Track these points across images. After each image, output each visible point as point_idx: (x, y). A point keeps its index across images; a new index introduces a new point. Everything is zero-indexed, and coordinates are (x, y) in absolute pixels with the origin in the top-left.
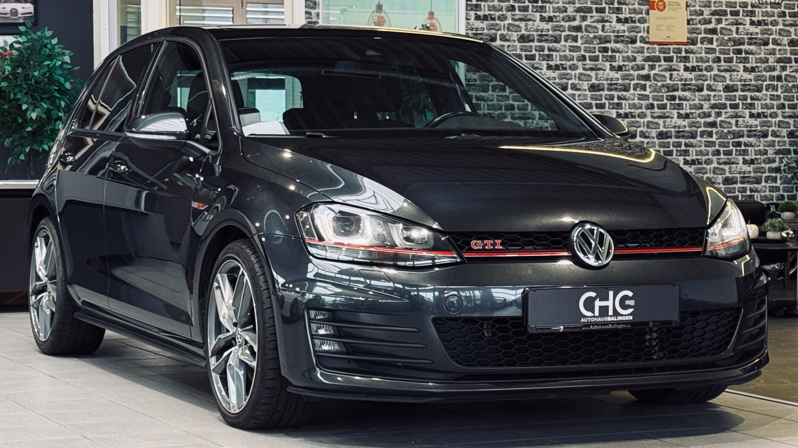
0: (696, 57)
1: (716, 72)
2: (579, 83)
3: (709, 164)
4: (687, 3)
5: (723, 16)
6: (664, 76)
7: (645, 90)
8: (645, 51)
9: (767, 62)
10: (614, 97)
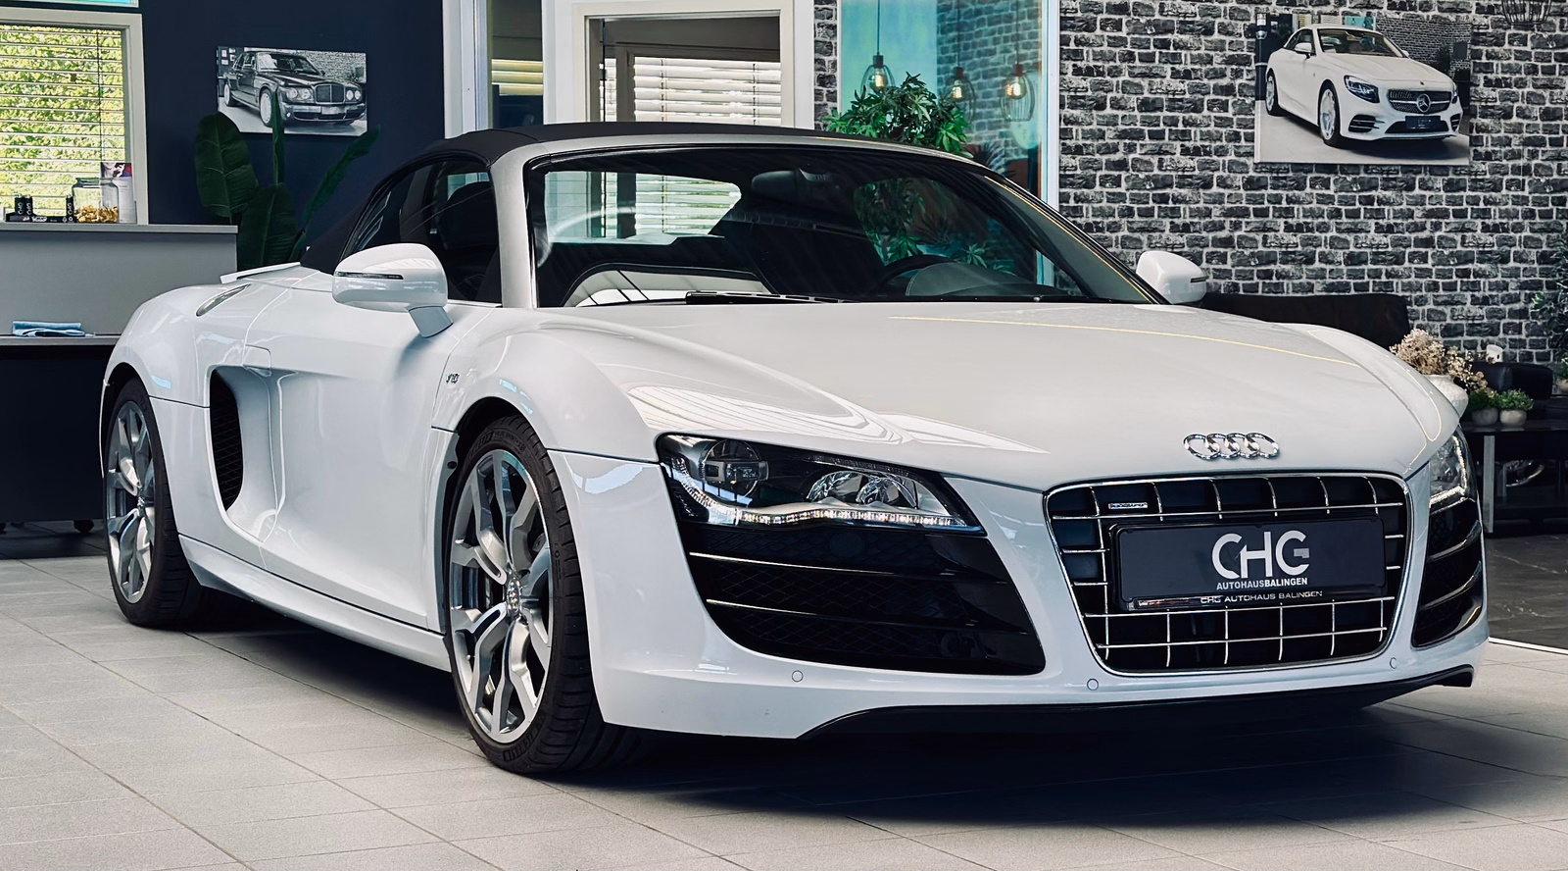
2: (1229, 177)
3: (1422, 305)
7: (1328, 188)
10: (1282, 198)
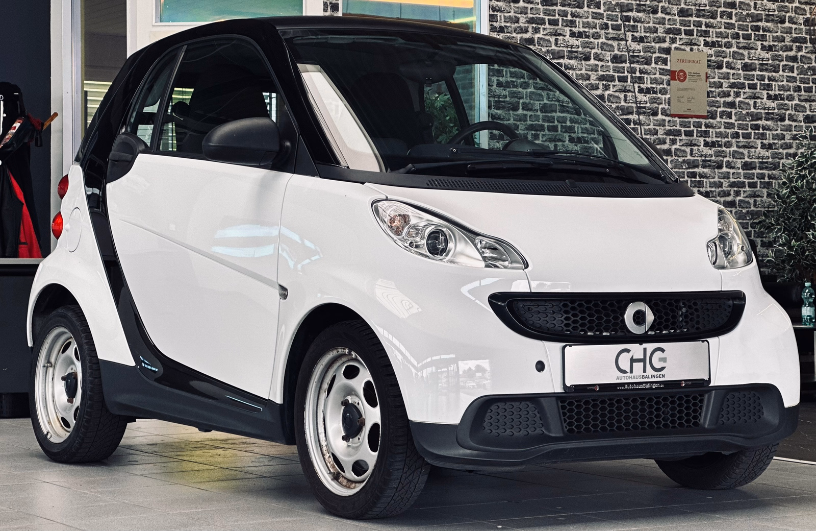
0: (715, 131)
1: (734, 148)
4: (706, 74)
5: (742, 89)
6: (685, 151)
8: (667, 124)
9: (784, 139)
